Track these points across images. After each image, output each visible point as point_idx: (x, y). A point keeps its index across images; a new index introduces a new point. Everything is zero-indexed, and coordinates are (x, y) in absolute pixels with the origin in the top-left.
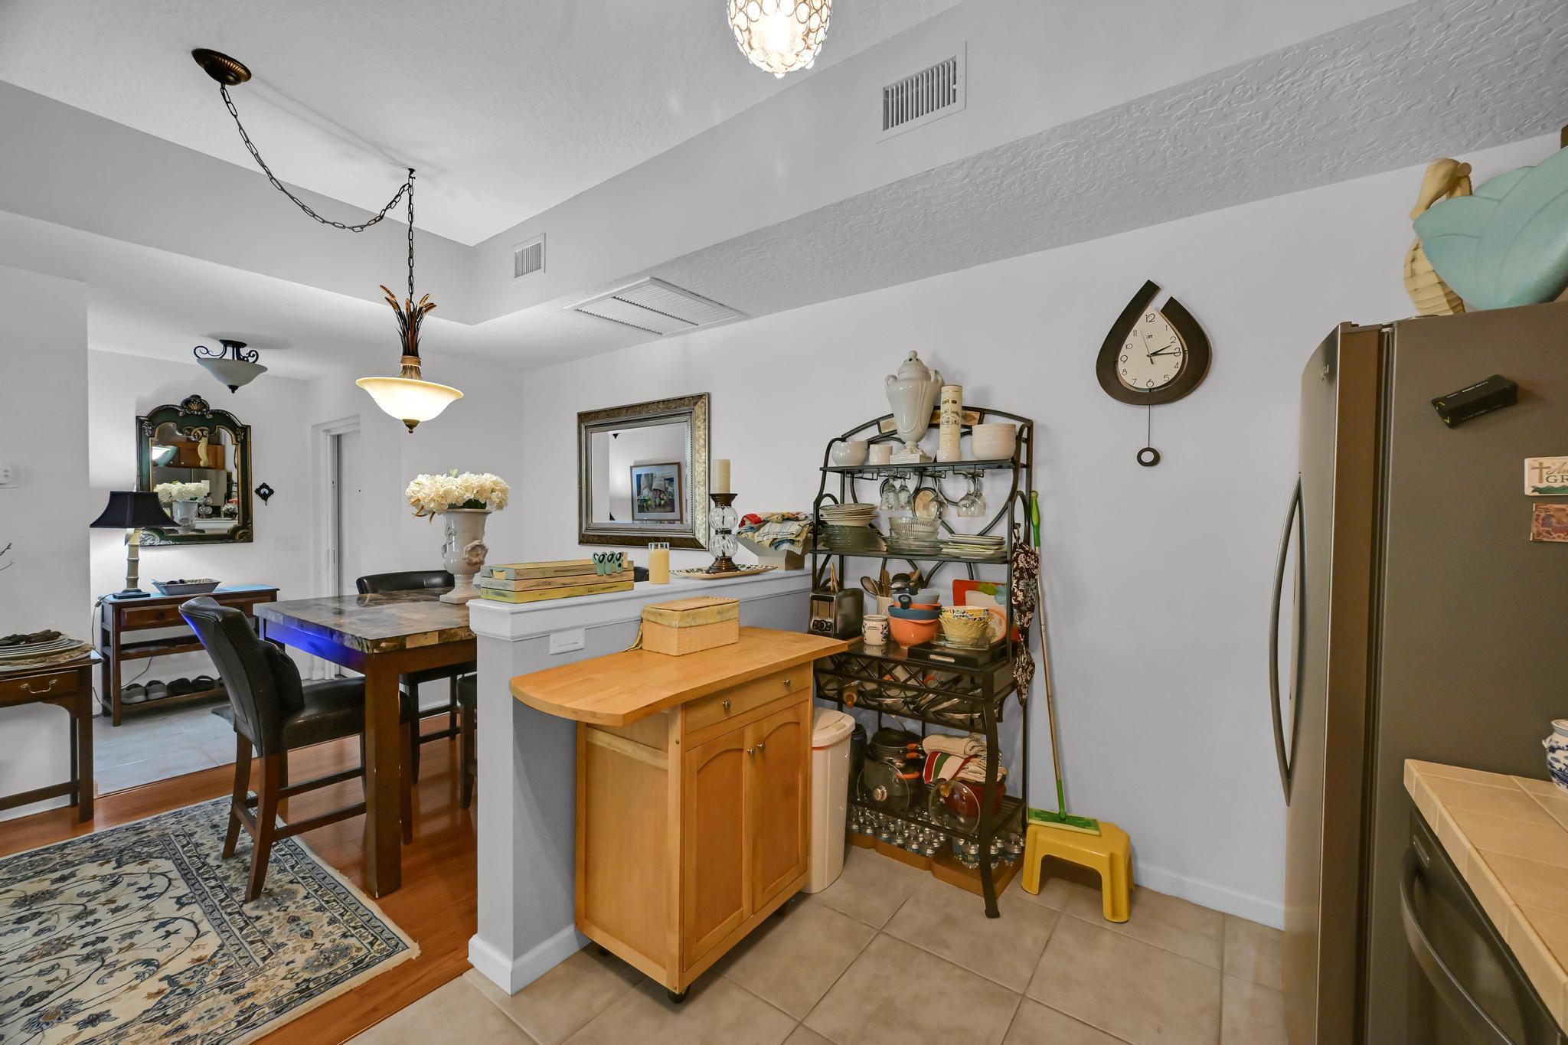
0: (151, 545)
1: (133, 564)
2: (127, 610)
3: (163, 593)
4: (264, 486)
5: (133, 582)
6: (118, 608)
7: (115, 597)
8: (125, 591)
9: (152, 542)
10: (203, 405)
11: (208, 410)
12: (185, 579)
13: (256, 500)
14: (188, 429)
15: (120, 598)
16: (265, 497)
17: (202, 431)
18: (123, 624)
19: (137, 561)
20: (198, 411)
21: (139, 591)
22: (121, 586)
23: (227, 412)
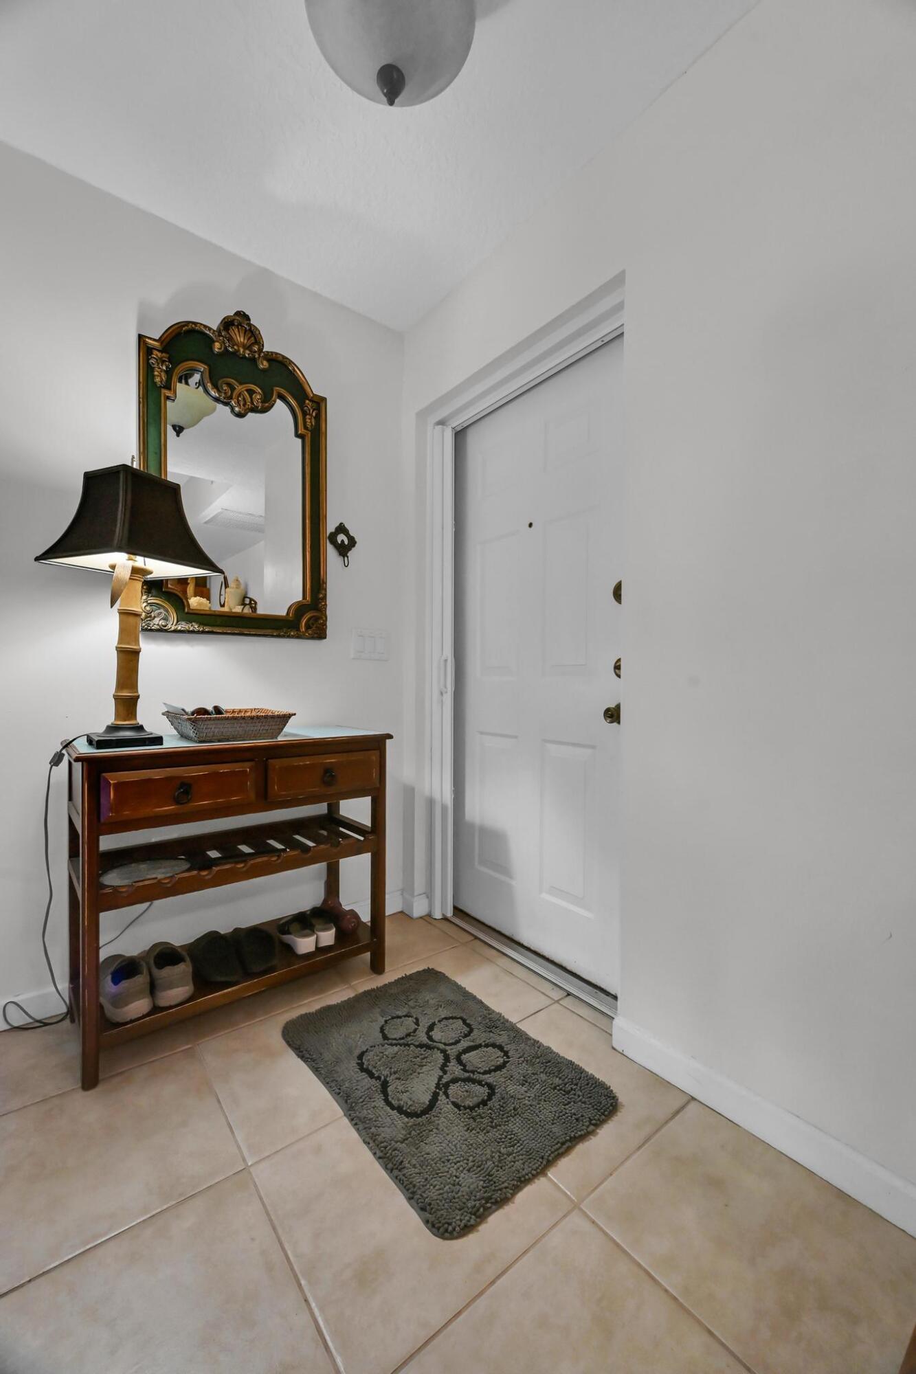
0: (161, 630)
1: (128, 659)
2: (113, 778)
3: (183, 736)
4: (341, 529)
5: (127, 704)
6: (94, 769)
7: (90, 742)
8: (112, 729)
9: (162, 623)
10: (254, 335)
11: (260, 350)
12: (224, 706)
13: (331, 553)
14: (229, 385)
15: (101, 744)
16: (343, 550)
17: (251, 392)
18: (107, 815)
19: (136, 653)
20: (246, 347)
21: (140, 728)
22: (103, 716)
23: (291, 362)
